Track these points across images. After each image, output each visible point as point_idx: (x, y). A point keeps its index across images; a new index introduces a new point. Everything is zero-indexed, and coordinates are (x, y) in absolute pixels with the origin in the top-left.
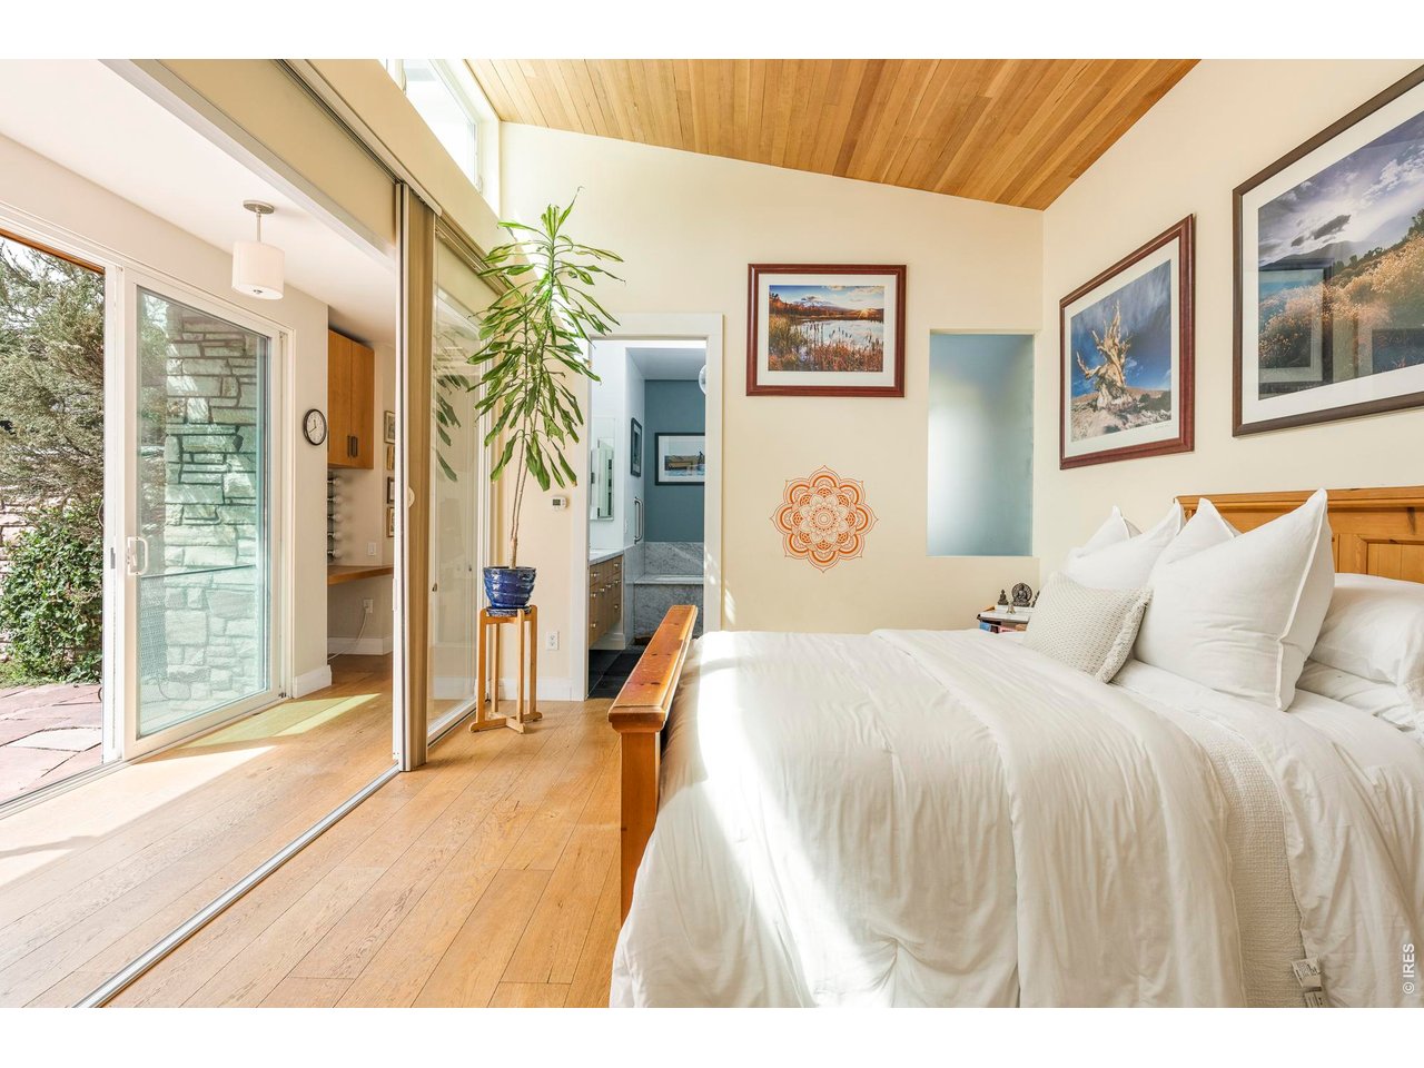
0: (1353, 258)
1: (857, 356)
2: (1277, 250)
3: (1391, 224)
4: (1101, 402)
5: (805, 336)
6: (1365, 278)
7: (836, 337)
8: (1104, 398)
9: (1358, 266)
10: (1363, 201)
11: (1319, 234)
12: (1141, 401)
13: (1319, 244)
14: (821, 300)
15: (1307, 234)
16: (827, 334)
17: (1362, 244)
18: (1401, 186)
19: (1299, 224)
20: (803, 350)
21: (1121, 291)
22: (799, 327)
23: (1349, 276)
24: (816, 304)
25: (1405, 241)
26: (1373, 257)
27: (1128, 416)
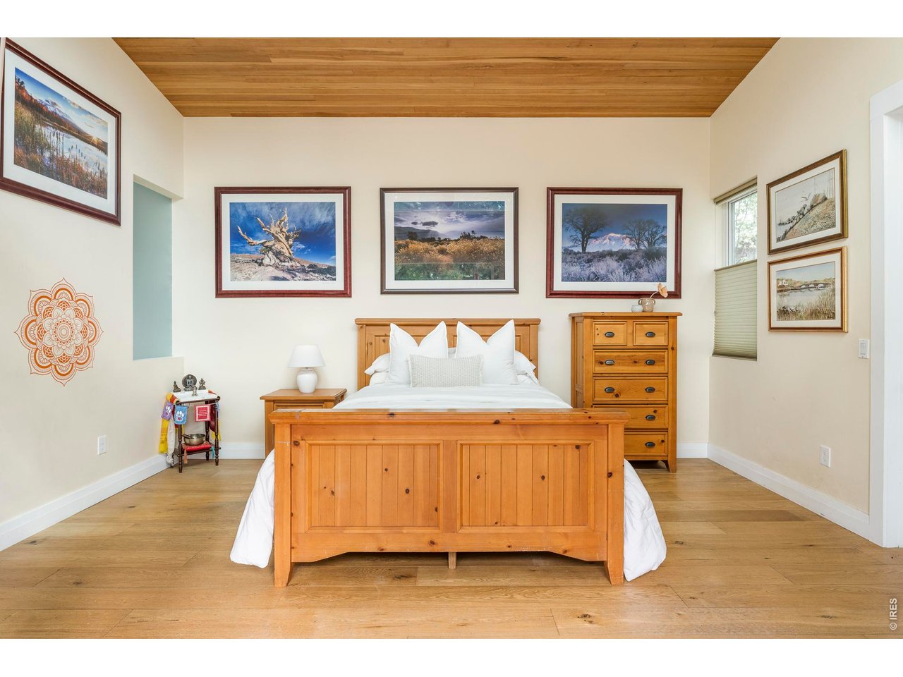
0: (439, 238)
1: (90, 178)
2: (405, 223)
3: (454, 232)
4: (266, 261)
5: (49, 141)
6: (444, 246)
7: (74, 152)
8: (269, 259)
9: (441, 242)
10: (443, 220)
11: (425, 224)
12: (309, 267)
13: (425, 228)
14: (62, 110)
15: (419, 222)
16: (68, 147)
17: (443, 235)
18: (457, 221)
19: (416, 217)
20: (47, 154)
21: (290, 204)
22: (43, 129)
23: (438, 244)
24: (58, 112)
25: (459, 240)
26: (447, 241)
27: (297, 273)
